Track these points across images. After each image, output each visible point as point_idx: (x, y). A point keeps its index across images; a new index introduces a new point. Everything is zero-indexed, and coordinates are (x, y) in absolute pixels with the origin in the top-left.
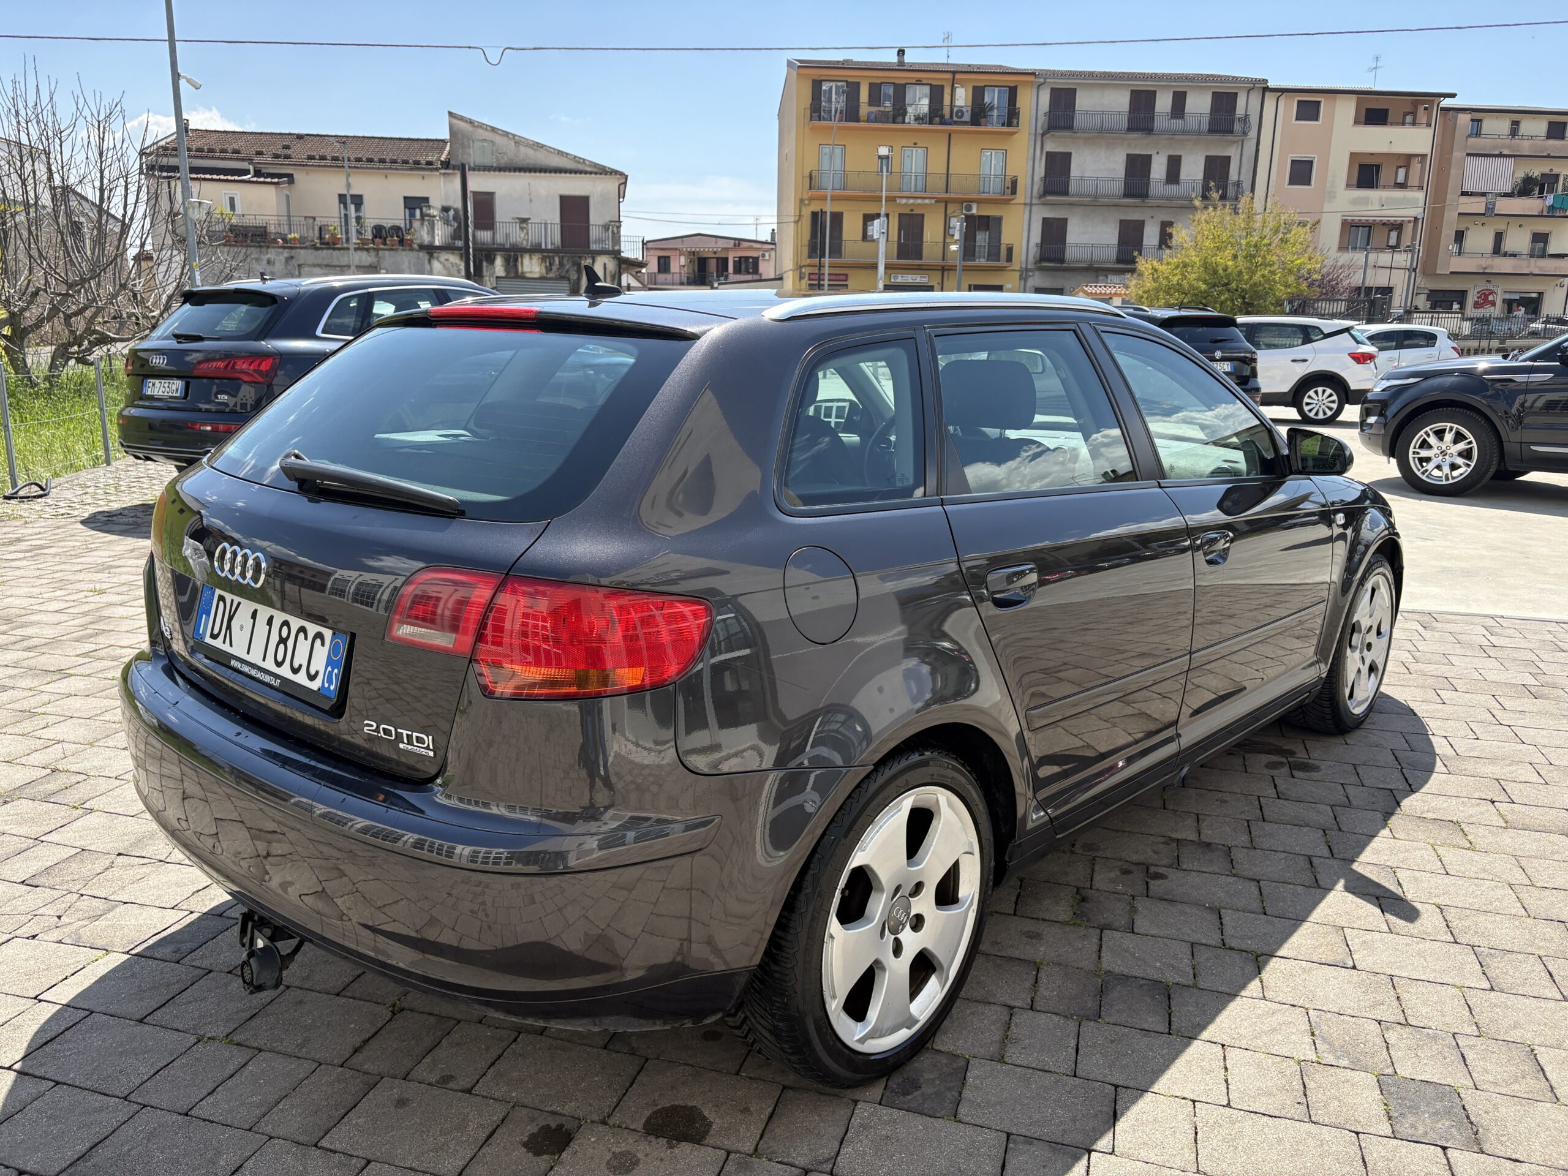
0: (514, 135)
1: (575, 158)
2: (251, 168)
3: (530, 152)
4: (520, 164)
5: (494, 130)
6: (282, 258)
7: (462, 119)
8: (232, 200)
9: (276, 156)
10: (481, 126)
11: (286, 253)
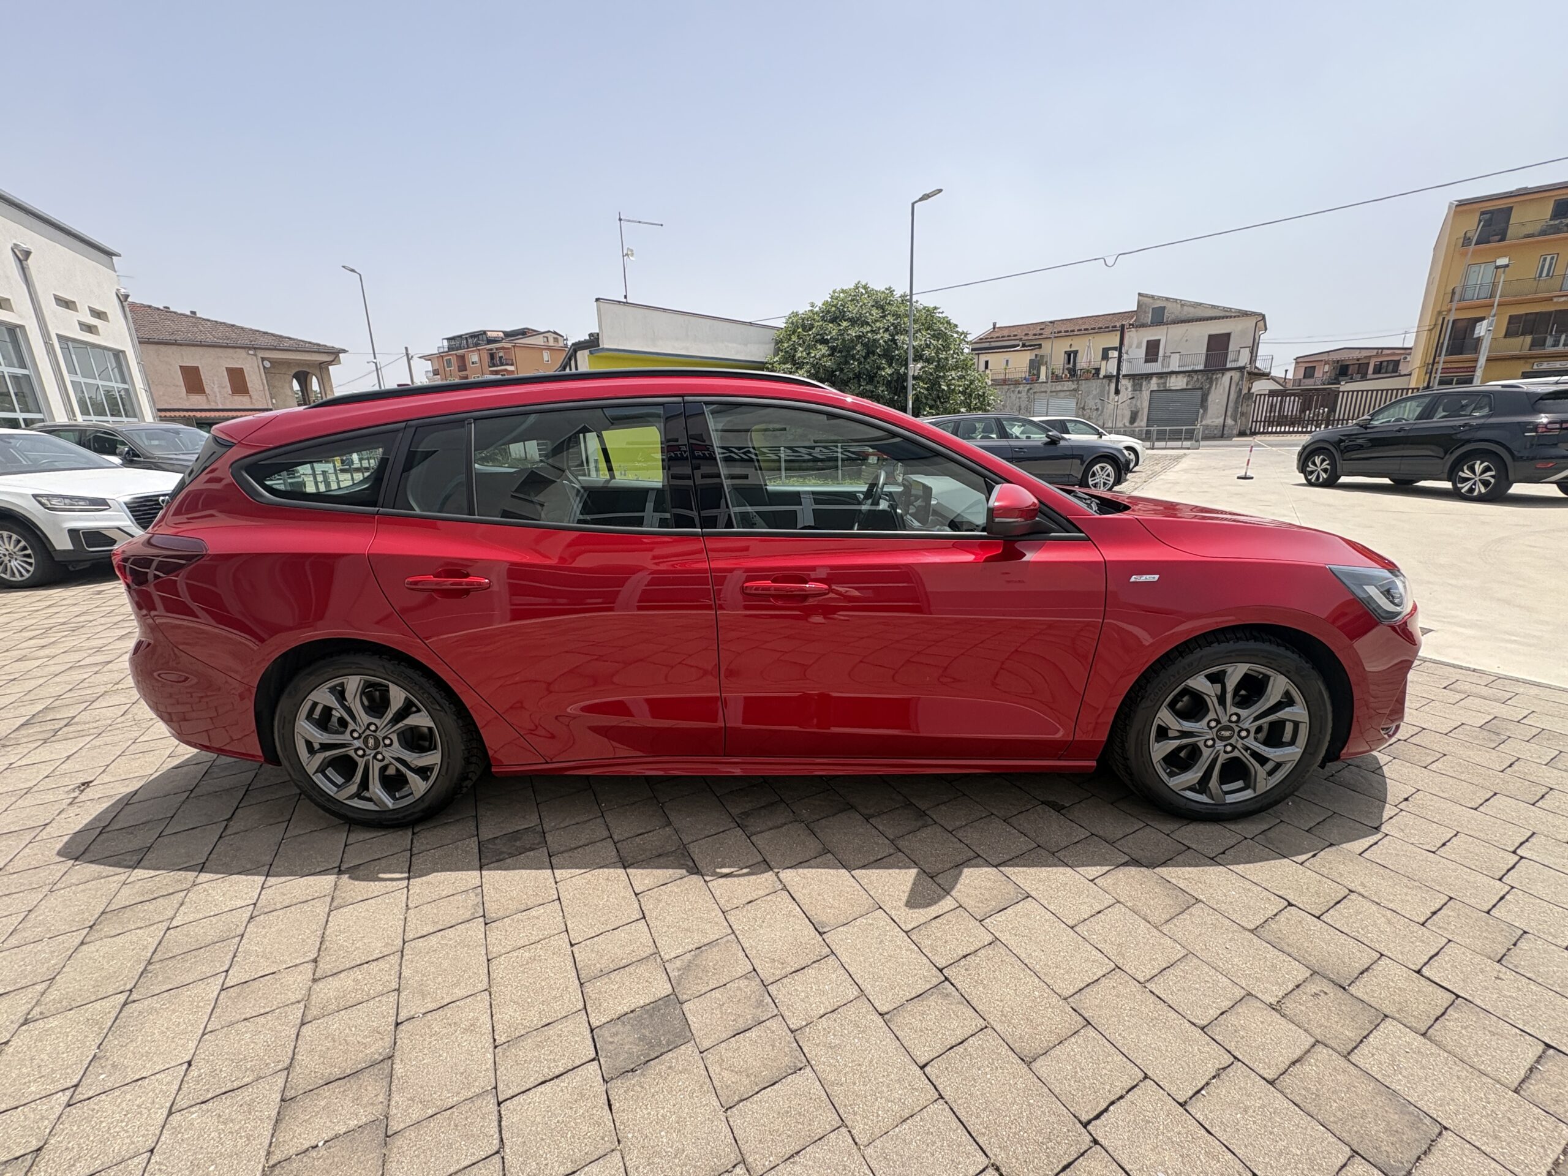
0: (1181, 301)
1: (1225, 309)
2: (1021, 343)
3: (1192, 310)
4: (1183, 318)
5: (1167, 299)
6: (1026, 389)
7: (1147, 296)
8: (1007, 361)
9: (1035, 335)
10: (1159, 298)
11: (1028, 387)
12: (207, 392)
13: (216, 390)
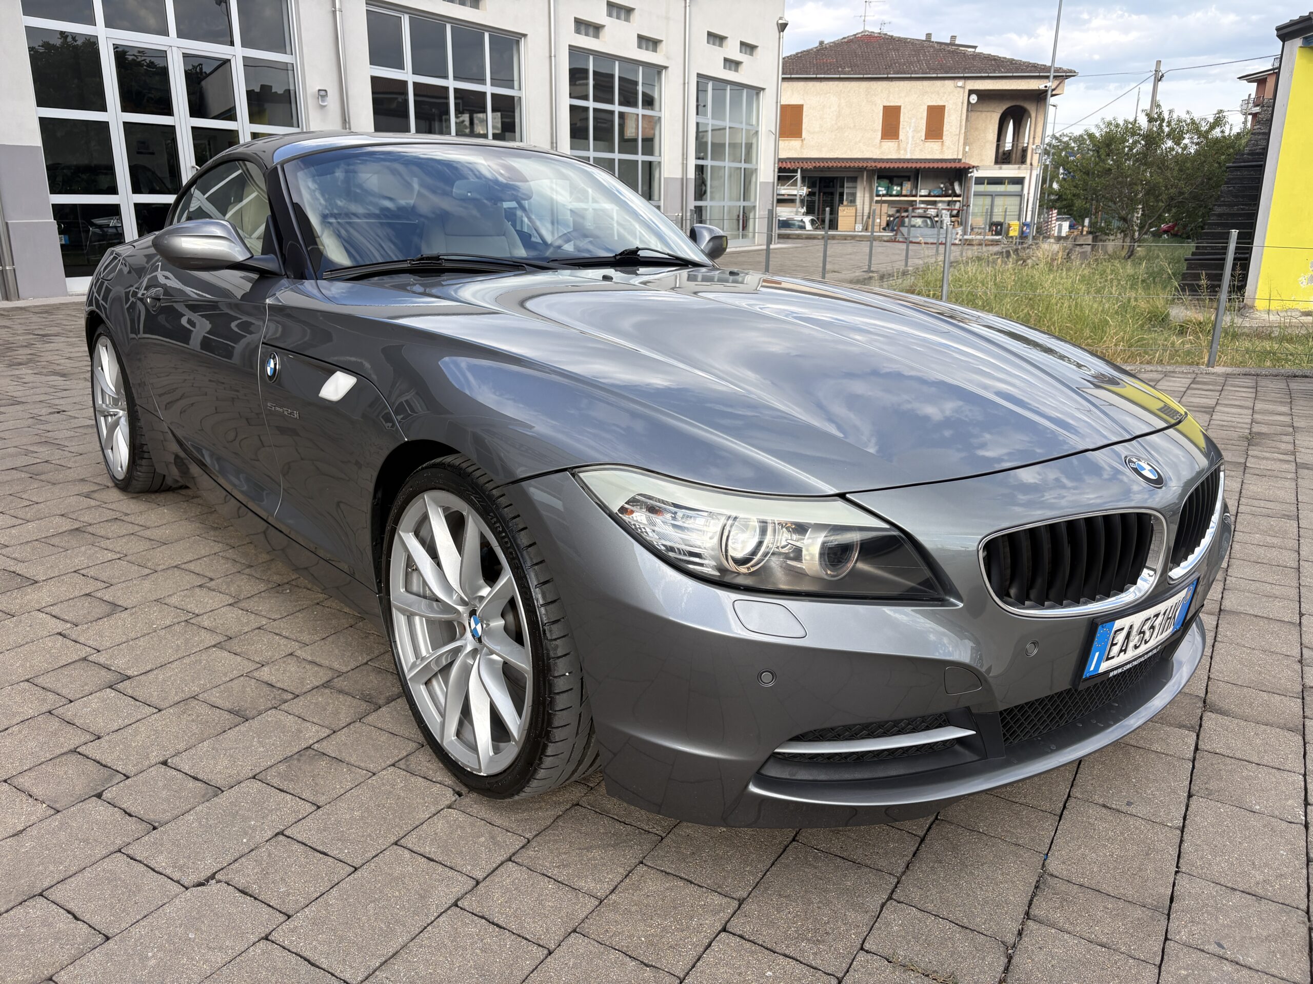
12: (901, 137)
13: (910, 134)
